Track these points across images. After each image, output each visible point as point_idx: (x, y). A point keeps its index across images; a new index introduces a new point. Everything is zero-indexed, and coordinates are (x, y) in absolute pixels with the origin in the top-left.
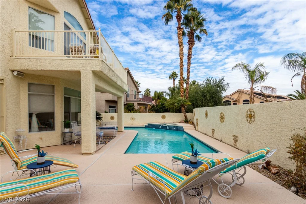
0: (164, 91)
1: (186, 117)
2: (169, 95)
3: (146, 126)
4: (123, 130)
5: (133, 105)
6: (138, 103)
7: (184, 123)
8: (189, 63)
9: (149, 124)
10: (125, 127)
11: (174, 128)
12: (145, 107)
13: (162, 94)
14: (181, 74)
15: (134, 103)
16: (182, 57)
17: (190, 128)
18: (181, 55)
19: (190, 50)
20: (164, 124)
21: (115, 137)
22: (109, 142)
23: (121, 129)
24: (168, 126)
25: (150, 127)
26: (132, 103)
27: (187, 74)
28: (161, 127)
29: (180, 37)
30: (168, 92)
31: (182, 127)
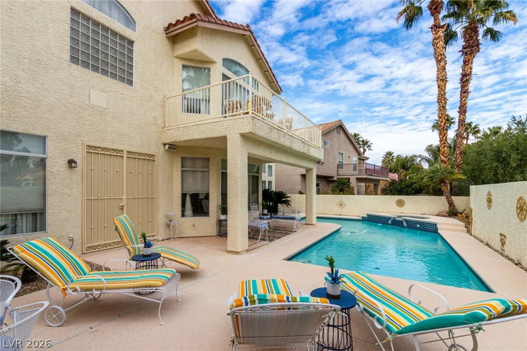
0: (417, 154)
1: (451, 204)
3: (363, 218)
4: (314, 221)
5: (349, 181)
6: (357, 179)
7: (446, 216)
8: (465, 93)
9: (368, 215)
10: (318, 218)
11: (418, 226)
12: (374, 185)
13: (413, 160)
14: (441, 118)
16: (443, 84)
17: (454, 228)
18: (441, 80)
20: (398, 217)
21: (295, 232)
22: (279, 238)
23: (311, 220)
24: (406, 220)
25: (372, 220)
28: (390, 221)
29: (438, 45)
31: (435, 225)
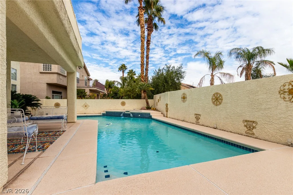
1: (147, 103)
2: (121, 84)
3: (103, 114)
4: (76, 119)
5: (85, 92)
7: (145, 110)
8: (148, 49)
9: (107, 112)
10: (78, 117)
11: (139, 115)
12: (97, 95)
13: (114, 83)
14: (142, 58)
15: (85, 89)
16: (144, 40)
17: (156, 115)
18: (143, 38)
19: (149, 36)
20: (126, 112)
23: (73, 118)
24: (132, 113)
25: (109, 115)
26: (83, 89)
27: (147, 60)
28: (122, 114)
29: (142, 19)
30: (120, 81)
